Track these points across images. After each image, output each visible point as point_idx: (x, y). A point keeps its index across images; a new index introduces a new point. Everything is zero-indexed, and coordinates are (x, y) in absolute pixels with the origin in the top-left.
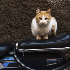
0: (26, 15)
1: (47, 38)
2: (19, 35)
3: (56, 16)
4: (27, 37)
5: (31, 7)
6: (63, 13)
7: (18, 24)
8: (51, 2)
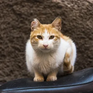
0: (20, 31)
1: (54, 78)
2: (8, 70)
3: (78, 33)
4: (22, 72)
5: (29, 17)
6: (90, 27)
7: (6, 48)
8: (67, 6)
